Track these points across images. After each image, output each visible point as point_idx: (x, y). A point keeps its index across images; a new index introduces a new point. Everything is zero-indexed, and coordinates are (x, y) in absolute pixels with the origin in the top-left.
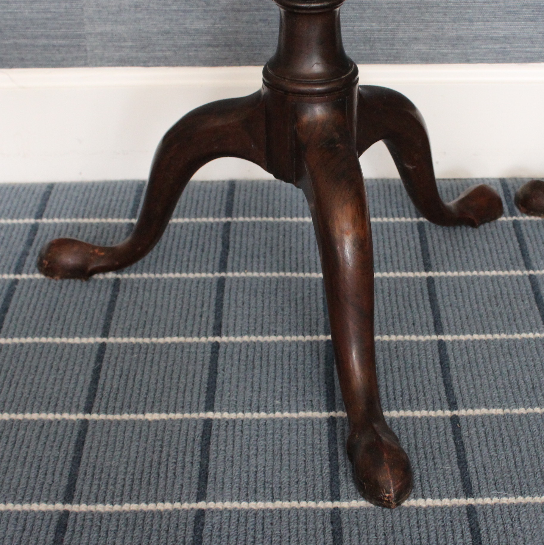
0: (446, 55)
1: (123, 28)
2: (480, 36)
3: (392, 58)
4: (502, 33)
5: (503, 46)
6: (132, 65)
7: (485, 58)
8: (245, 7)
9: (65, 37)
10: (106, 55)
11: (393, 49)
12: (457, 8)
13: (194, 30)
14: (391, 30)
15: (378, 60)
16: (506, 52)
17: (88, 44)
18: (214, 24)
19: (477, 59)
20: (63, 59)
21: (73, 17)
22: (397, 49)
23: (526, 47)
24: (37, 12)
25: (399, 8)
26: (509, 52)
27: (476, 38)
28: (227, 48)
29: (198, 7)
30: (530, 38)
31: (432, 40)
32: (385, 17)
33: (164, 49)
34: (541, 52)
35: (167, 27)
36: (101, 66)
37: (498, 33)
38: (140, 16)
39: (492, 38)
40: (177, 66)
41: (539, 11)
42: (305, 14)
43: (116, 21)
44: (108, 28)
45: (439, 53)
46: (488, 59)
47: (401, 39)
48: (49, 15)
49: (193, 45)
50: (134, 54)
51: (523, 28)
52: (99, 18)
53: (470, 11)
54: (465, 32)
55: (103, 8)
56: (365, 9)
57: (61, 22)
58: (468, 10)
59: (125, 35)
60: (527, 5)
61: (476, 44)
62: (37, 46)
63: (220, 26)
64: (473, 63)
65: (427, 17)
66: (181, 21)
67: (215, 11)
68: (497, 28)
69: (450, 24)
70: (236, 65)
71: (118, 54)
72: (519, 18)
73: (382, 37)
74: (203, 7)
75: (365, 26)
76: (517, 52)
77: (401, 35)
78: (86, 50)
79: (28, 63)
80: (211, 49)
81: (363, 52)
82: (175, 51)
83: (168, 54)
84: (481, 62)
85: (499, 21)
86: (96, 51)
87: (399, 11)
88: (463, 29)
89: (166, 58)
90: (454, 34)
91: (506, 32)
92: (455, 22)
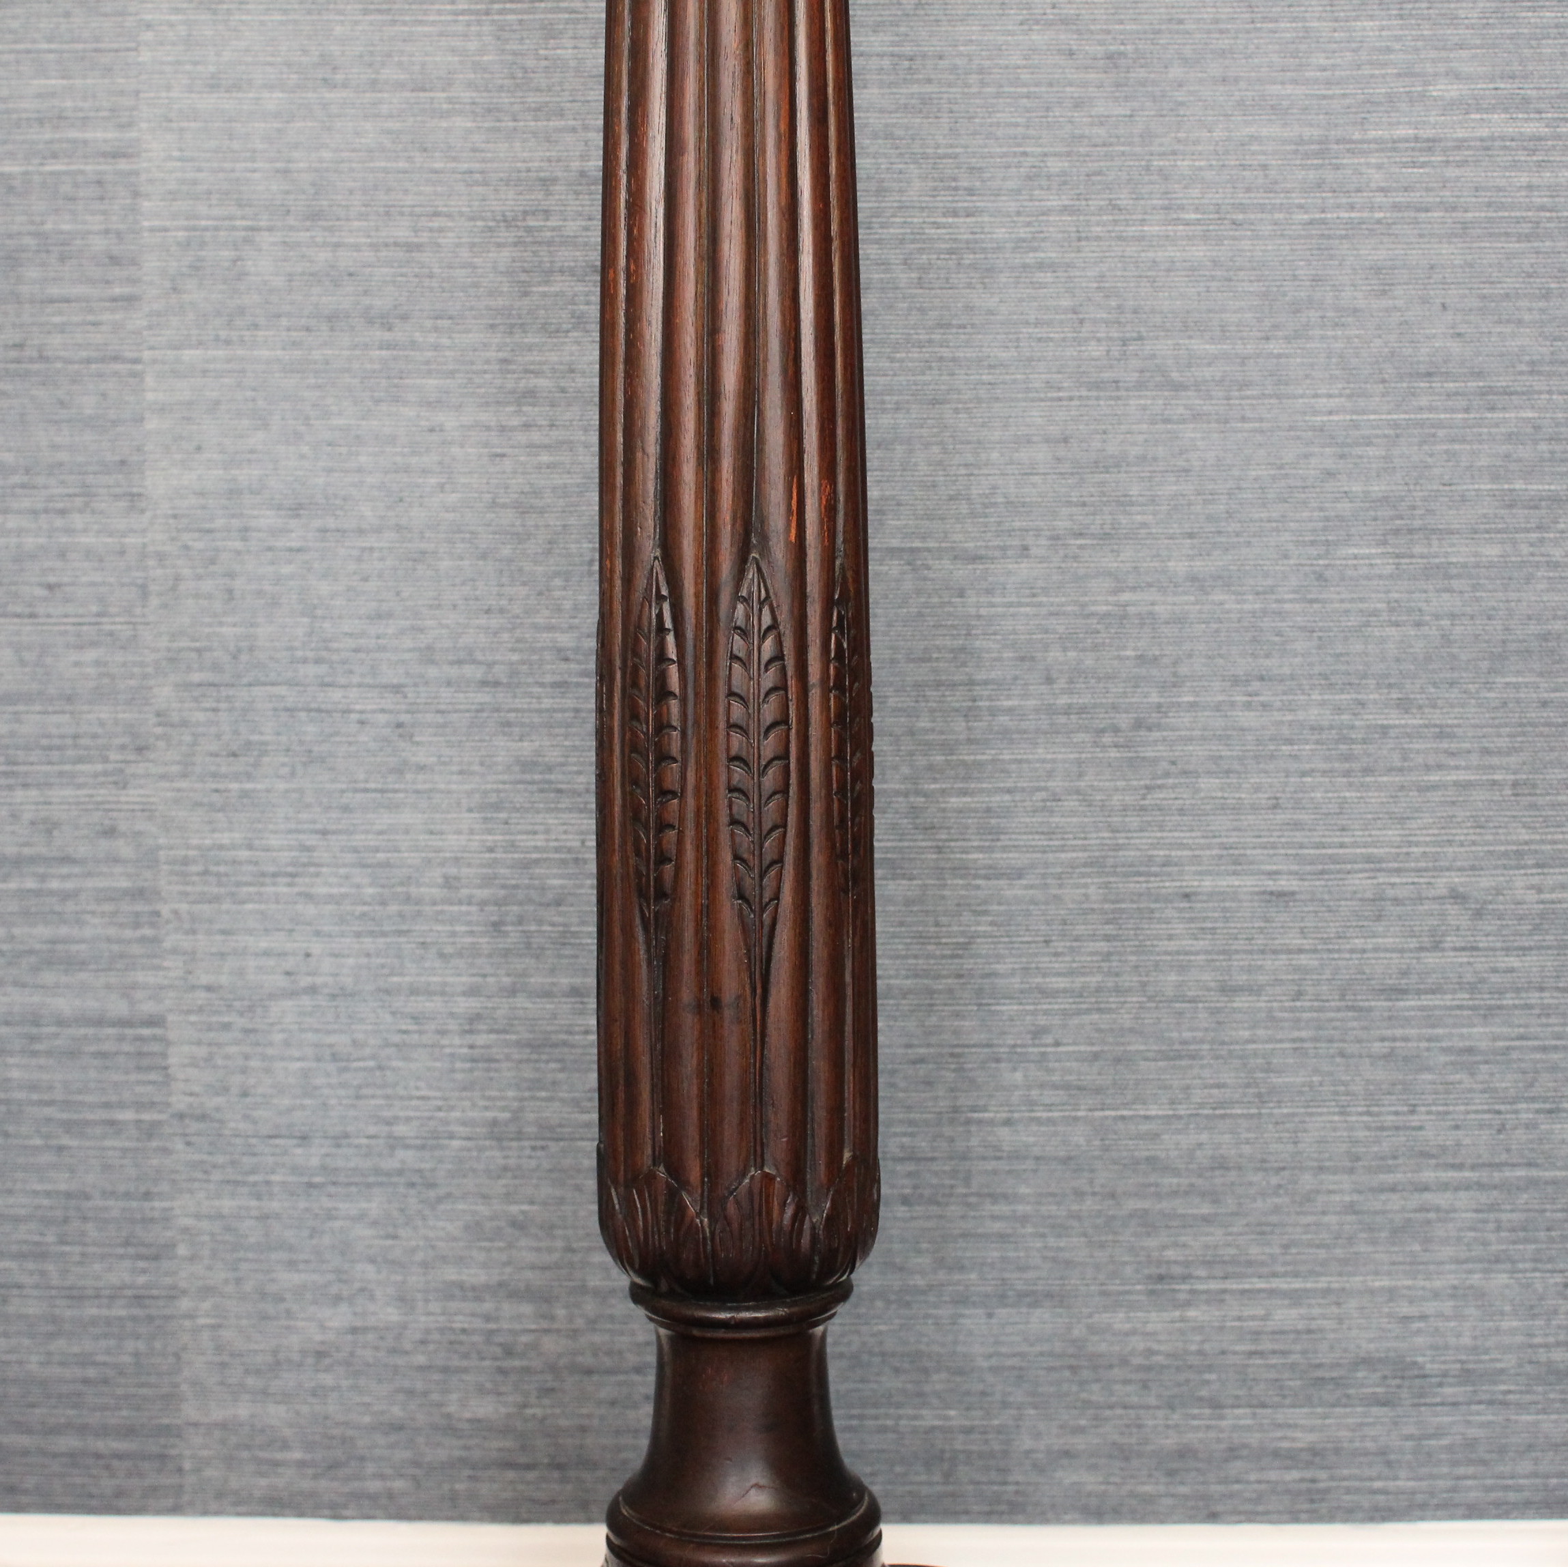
0: (1149, 1499)
1: (282, 1409)
2: (1245, 1446)
3: (1003, 1507)
4: (1304, 1439)
5: (1308, 1474)
6: (301, 1514)
7: (1260, 1508)
8: (607, 1362)
9: (129, 1431)
10: (234, 1483)
11: (1005, 1483)
12: (1178, 1369)
13: (469, 1421)
14: (1000, 1430)
15: (966, 1512)
16: (1318, 1491)
17: (187, 1453)
18: (525, 1406)
19: (1240, 1513)
20: (120, 1493)
21: (153, 1379)
22: (1017, 1483)
23: (1371, 1479)
24: (62, 1364)
25: (1021, 1369)
26: (1327, 1491)
27: (1233, 1452)
28: (556, 1474)
29: (483, 1359)
30: (1383, 1452)
31: (1111, 1457)
32: (984, 1394)
33: (389, 1471)
34: (1413, 1493)
35: (397, 1411)
36: (218, 1513)
37: (1293, 1440)
38: (328, 1379)
39: (1276, 1454)
40: (420, 1518)
41: (1403, 1378)
42: (724, 1341)
43: (265, 1392)
44: (243, 1411)
45: (1132, 1494)
46: (1267, 1513)
47: (1028, 1453)
48: (91, 1373)
49: (463, 1461)
50: (306, 1485)
51: (1361, 1425)
52: (222, 1383)
53: (1213, 1377)
54: (1200, 1435)
55: (232, 1355)
56: (926, 1371)
57: (120, 1391)
58: (1207, 1376)
59: (287, 1432)
60: (1367, 1362)
61: (1236, 1467)
62: (55, 1456)
63: (538, 1412)
64: (1228, 1523)
65: (1095, 1393)
66: (435, 1397)
67: (527, 1370)
68: (1289, 1426)
69: (1160, 1413)
70: (576, 1521)
71: (263, 1482)
72: (1348, 1396)
73: (974, 1448)
74: (495, 1359)
75: (929, 1418)
76: (1348, 1491)
77: (1027, 1443)
78: (180, 1470)
79: (24, 1499)
80: (511, 1475)
81: (925, 1490)
82: (414, 1478)
83: (398, 1484)
84: (1250, 1521)
85: (1294, 1406)
86: (208, 1472)
87: (1020, 1377)
88: (1198, 1428)
89: (391, 1495)
90: (1170, 1441)
91: (1312, 1437)
92: (1172, 1407)
